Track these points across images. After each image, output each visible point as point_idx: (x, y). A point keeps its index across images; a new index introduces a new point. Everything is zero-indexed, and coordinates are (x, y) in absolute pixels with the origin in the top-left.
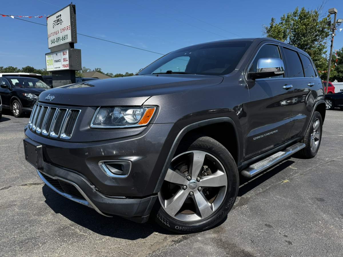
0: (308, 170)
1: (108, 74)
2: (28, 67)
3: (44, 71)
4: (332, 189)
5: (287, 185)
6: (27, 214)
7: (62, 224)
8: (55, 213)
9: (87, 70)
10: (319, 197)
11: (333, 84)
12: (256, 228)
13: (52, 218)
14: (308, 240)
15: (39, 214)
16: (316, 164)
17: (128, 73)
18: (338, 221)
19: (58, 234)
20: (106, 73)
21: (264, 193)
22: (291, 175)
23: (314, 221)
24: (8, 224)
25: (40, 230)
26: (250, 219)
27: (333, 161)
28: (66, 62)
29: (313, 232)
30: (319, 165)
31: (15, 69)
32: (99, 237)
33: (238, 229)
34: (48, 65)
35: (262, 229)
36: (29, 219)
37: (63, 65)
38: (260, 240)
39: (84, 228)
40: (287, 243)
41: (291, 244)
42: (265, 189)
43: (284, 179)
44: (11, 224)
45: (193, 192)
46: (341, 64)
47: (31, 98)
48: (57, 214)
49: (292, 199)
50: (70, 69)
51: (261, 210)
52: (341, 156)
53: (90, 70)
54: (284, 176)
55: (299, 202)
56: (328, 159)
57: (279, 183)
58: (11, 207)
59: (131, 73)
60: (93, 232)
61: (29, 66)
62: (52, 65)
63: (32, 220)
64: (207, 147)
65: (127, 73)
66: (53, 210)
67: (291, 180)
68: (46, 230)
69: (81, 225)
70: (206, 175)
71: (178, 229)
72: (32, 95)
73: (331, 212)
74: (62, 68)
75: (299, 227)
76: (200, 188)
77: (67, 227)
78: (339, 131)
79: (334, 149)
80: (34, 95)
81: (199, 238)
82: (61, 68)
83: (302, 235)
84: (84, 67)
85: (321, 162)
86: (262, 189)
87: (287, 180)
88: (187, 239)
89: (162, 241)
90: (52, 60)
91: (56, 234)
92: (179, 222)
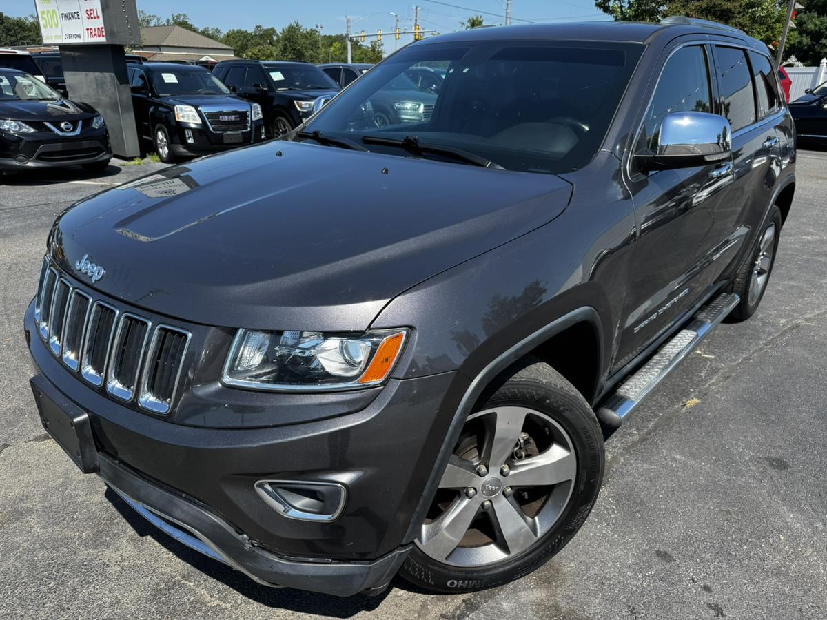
0: (741, 363)
1: (207, 29)
4: (801, 427)
5: (695, 417)
6: (67, 540)
7: (162, 574)
8: (137, 536)
9: (151, 21)
10: (773, 453)
11: (787, 71)
12: (637, 564)
13: (133, 554)
14: (759, 601)
15: (97, 541)
16: (759, 338)
17: (260, 27)
18: (822, 532)
19: (156, 609)
20: (201, 29)
21: (644, 445)
22: (702, 380)
23: (768, 534)
24: (23, 578)
25: (108, 597)
26: (619, 536)
27: (798, 326)
28: (94, 19)
29: (768, 572)
30: (766, 345)
32: (260, 612)
33: (593, 568)
34: (46, 27)
35: (650, 567)
36: (74, 560)
37: (87, 29)
38: (647, 604)
39: (220, 586)
40: (712, 612)
41: (722, 615)
42: (645, 430)
43: (688, 396)
44: (29, 581)
45: (491, 501)
46: (810, 12)
47: (12, 132)
48: (144, 538)
49: (711, 464)
50: (110, 43)
51: (642, 503)
52: (813, 309)
53: (158, 20)
54: (687, 383)
55: (729, 473)
56: (784, 320)
57: (676, 407)
58: (19, 519)
59: (269, 27)
60: (244, 597)
62: (57, 26)
63: (82, 565)
64: (532, 397)
65: (258, 27)
66: (132, 525)
67: (703, 395)
68: (124, 597)
69: (211, 575)
70: (524, 455)
71: (454, 586)
72: (14, 124)
73: (805, 504)
74: (86, 39)
75: (736, 555)
76: (509, 490)
77: (174, 584)
78: (803, 223)
79: (796, 284)
80: (20, 123)
81: (505, 605)
82: (82, 36)
83: (745, 584)
85: (770, 334)
86: (638, 430)
87: (696, 397)
88: (477, 608)
89: (416, 615)
90: (54, 11)
91: (150, 610)
92: (455, 571)
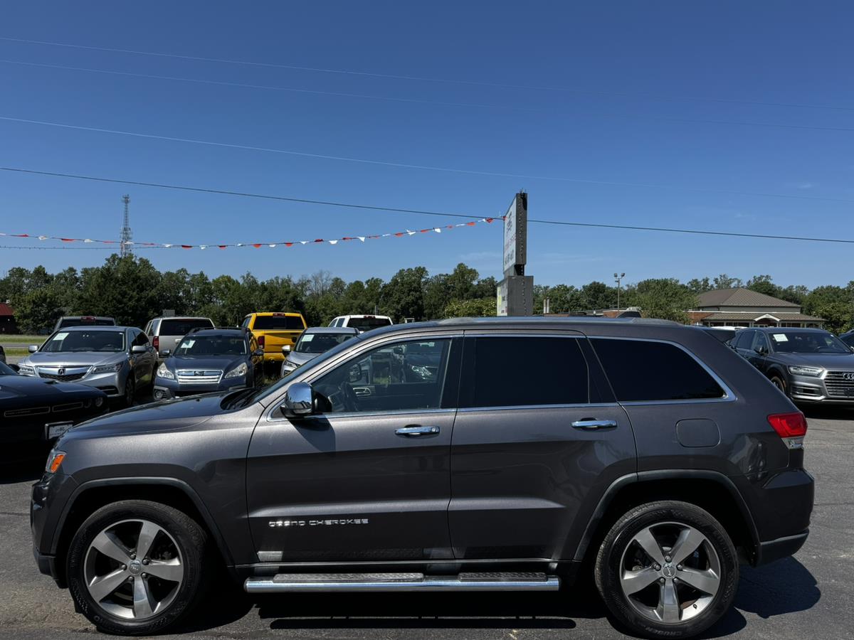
2: (594, 283)
3: (627, 291)
9: (731, 283)
31: (568, 290)
45: (133, 578)
53: (739, 281)
61: (597, 281)
76: (145, 574)
84: (724, 276)
92: (102, 612)
